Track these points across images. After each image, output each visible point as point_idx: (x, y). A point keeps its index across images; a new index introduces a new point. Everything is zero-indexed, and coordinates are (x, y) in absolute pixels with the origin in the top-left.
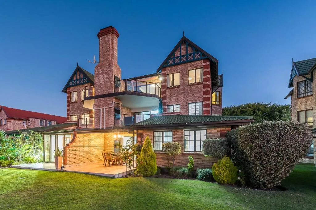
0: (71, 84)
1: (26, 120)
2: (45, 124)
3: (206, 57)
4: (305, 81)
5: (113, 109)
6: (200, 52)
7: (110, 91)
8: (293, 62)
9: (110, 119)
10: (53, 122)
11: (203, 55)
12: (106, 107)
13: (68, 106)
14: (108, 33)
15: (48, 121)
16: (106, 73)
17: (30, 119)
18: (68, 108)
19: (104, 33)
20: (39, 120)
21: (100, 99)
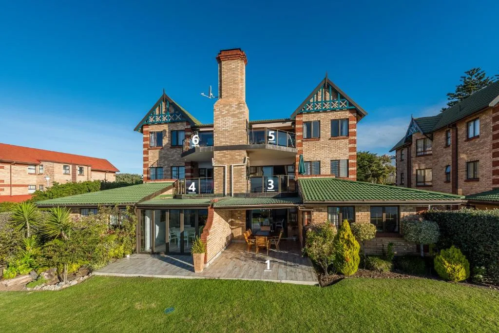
0: (151, 120)
1: (35, 165)
2: (72, 171)
3: (353, 107)
4: (424, 139)
5: (245, 167)
6: (346, 99)
7: (241, 141)
8: (412, 119)
9: (241, 181)
10: (87, 167)
11: (350, 104)
12: (235, 165)
13: (146, 153)
14: (234, 58)
15: (77, 166)
16: (234, 116)
17: (42, 163)
18: (145, 156)
19: (228, 57)
20: (62, 165)
21: (224, 151)
